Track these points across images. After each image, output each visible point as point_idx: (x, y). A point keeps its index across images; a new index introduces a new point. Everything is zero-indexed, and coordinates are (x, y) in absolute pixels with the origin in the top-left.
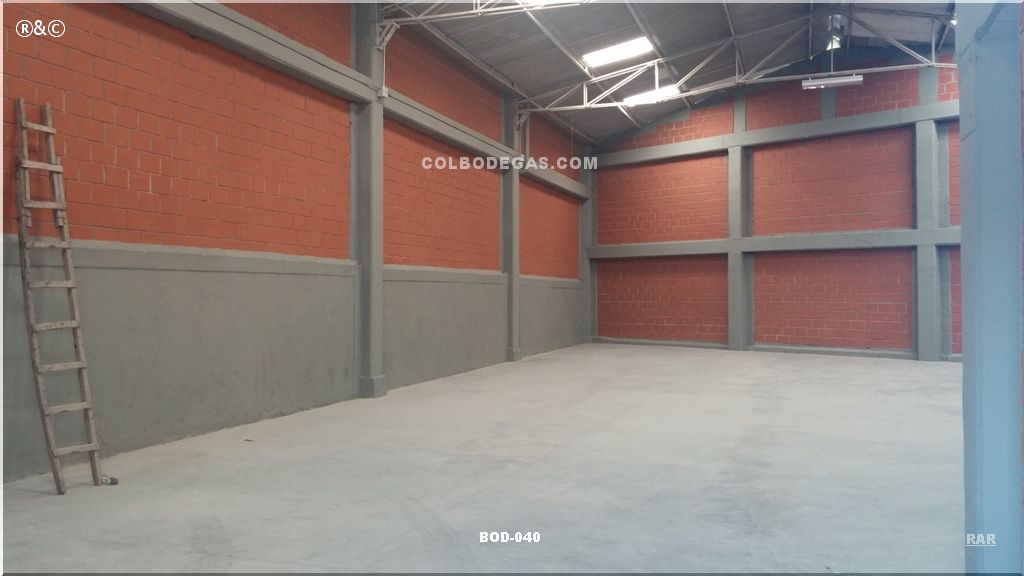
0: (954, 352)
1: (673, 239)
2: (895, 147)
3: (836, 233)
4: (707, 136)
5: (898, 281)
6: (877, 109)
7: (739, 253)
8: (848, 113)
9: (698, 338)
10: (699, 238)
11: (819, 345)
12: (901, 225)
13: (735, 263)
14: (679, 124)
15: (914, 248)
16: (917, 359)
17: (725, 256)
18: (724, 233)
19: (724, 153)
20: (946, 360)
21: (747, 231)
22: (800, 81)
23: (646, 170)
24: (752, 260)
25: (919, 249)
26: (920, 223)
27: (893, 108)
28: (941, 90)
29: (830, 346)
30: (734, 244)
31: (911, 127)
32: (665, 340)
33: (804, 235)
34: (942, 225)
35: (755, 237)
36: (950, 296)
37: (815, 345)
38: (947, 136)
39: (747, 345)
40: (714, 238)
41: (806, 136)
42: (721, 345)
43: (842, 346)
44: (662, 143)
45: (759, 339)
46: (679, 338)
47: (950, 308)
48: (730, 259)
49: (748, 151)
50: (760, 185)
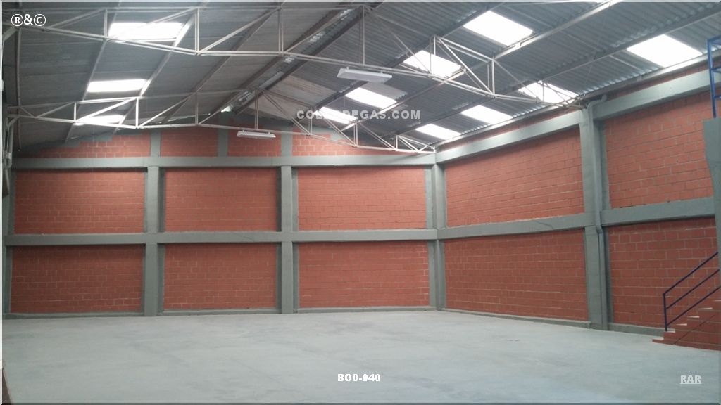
0: (301, 307)
1: (94, 231)
2: (267, 179)
3: (228, 232)
4: (126, 156)
5: (268, 264)
6: (256, 155)
7: (156, 244)
8: (236, 155)
9: (114, 309)
10: (118, 232)
11: (213, 309)
12: (269, 229)
13: (151, 251)
14: (102, 144)
15: (280, 244)
16: (281, 313)
17: (144, 245)
18: (141, 228)
19: (144, 170)
20: (297, 312)
21: (161, 228)
22: (237, 131)
23: (69, 175)
24: (164, 249)
25: (283, 244)
26: (283, 228)
27: (266, 156)
28: (294, 149)
29: (221, 308)
30: (151, 237)
31: (278, 170)
32: (83, 312)
33: (204, 232)
34: (295, 230)
35: (166, 233)
36: (299, 272)
37: (210, 309)
38: (297, 177)
39: (159, 312)
40: (131, 231)
41: (210, 166)
42: (137, 314)
43: (230, 308)
44: (85, 156)
45: (167, 307)
46: (95, 310)
47: (299, 281)
48: (148, 248)
49: (163, 171)
50: (170, 196)
